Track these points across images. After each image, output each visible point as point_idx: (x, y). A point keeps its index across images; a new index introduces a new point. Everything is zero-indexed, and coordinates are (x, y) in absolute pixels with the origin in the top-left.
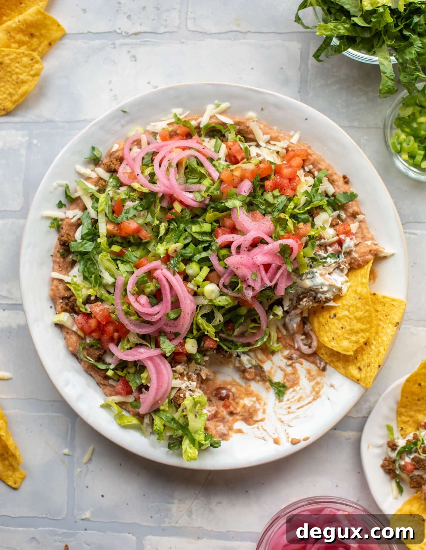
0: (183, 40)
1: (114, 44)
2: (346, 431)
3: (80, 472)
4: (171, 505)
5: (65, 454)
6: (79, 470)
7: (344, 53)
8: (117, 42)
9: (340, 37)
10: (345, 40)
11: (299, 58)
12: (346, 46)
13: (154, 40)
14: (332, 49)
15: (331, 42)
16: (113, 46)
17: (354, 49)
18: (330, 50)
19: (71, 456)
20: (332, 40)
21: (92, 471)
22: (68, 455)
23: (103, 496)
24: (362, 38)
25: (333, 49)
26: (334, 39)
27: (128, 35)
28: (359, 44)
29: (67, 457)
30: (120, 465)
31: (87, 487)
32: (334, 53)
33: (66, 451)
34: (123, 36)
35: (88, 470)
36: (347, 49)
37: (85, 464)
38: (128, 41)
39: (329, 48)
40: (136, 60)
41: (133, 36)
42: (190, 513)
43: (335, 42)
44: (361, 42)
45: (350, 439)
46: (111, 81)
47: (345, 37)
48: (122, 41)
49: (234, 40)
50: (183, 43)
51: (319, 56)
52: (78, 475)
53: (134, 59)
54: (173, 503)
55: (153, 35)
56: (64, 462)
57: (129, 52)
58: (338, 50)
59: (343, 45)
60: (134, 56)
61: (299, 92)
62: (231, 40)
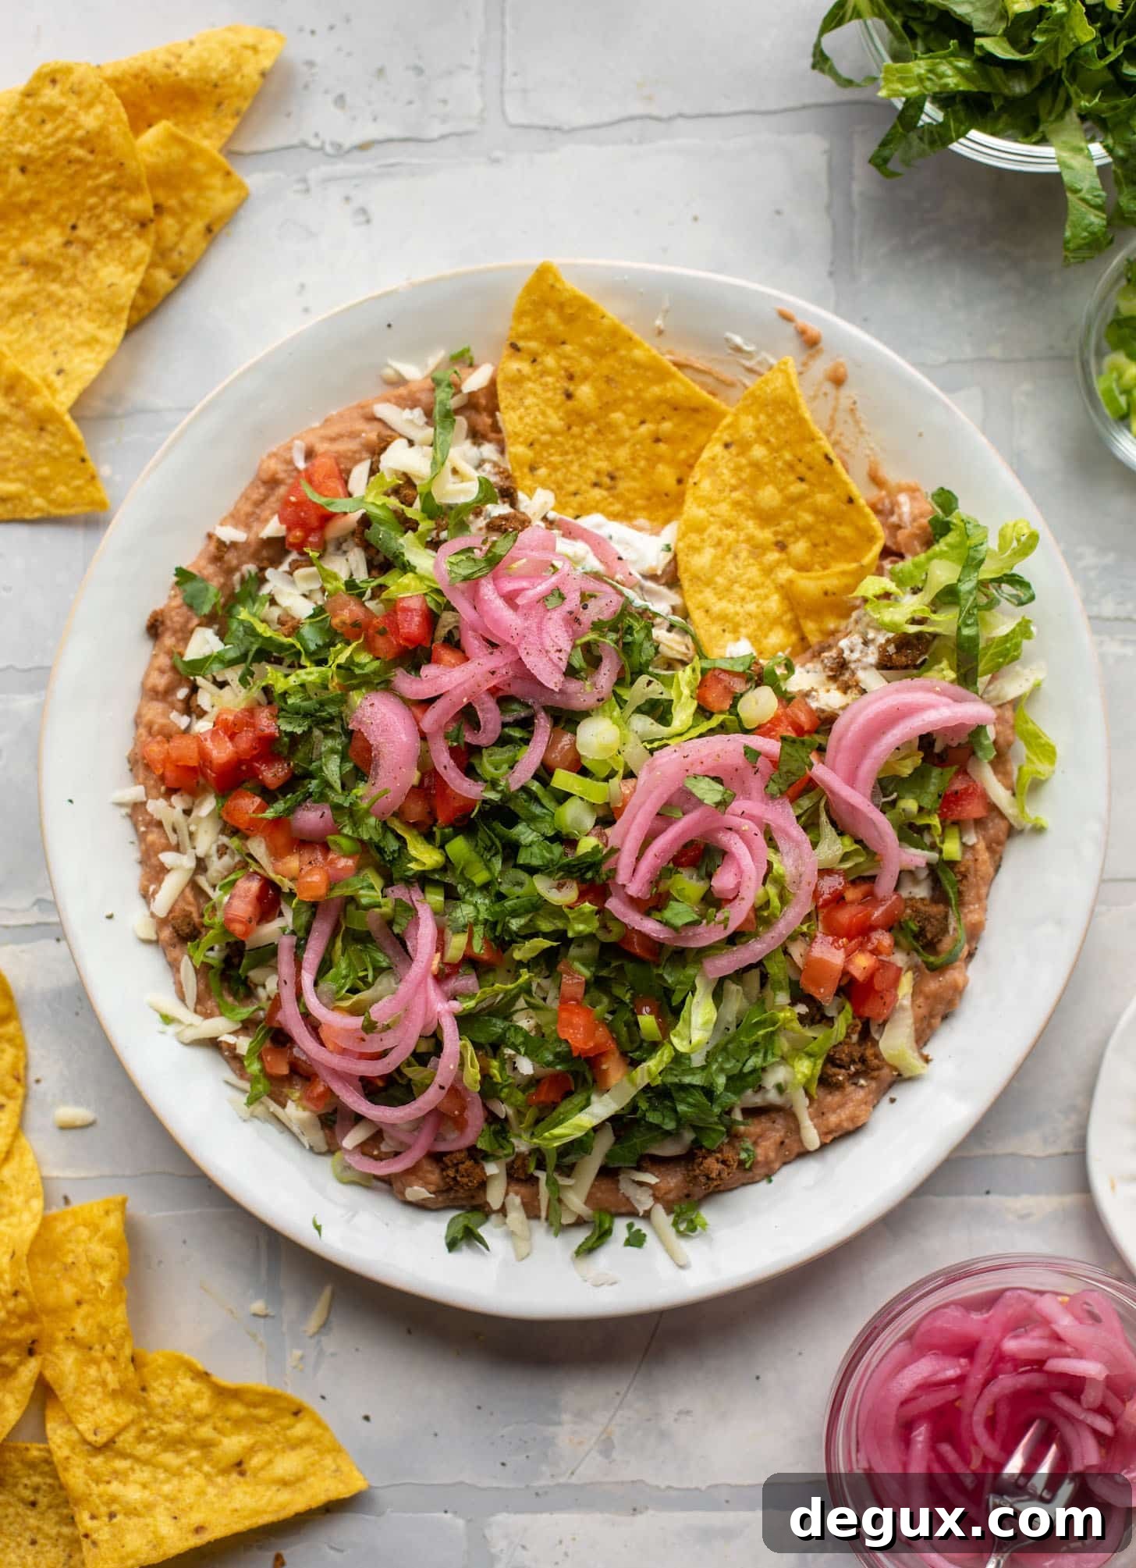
0: (498, 154)
1: (304, 180)
2: (1016, 1194)
3: (302, 1358)
4: (552, 1429)
5: (255, 1315)
6: (298, 1353)
7: (955, 147)
8: (313, 175)
9: (945, 100)
10: (958, 107)
11: (823, 178)
12: (961, 123)
13: (415, 161)
14: (921, 139)
15: (919, 118)
16: (301, 186)
17: (983, 129)
18: (915, 141)
19: (273, 1317)
20: (921, 109)
21: (333, 1355)
22: (265, 1316)
23: (367, 1418)
24: (1006, 98)
25: (926, 139)
26: (928, 107)
27: (341, 152)
28: (997, 118)
29: (262, 1321)
30: (409, 1332)
31: (323, 1397)
32: (926, 147)
33: (258, 1306)
34: (328, 155)
35: (321, 1353)
36: (966, 132)
37: (311, 1337)
38: (341, 167)
39: (913, 136)
40: (368, 221)
41: (356, 154)
42: (607, 1447)
43: (932, 114)
44: (1002, 109)
45: (1029, 1215)
46: (302, 286)
47: (958, 99)
48: (325, 170)
49: (640, 142)
50: (496, 161)
51: (886, 161)
52: (295, 1367)
53: (362, 218)
54: (559, 1423)
55: (412, 146)
56: (254, 1336)
57: (347, 199)
58: (940, 137)
59: (956, 120)
60: (363, 211)
61: (831, 274)
62: (630, 141)
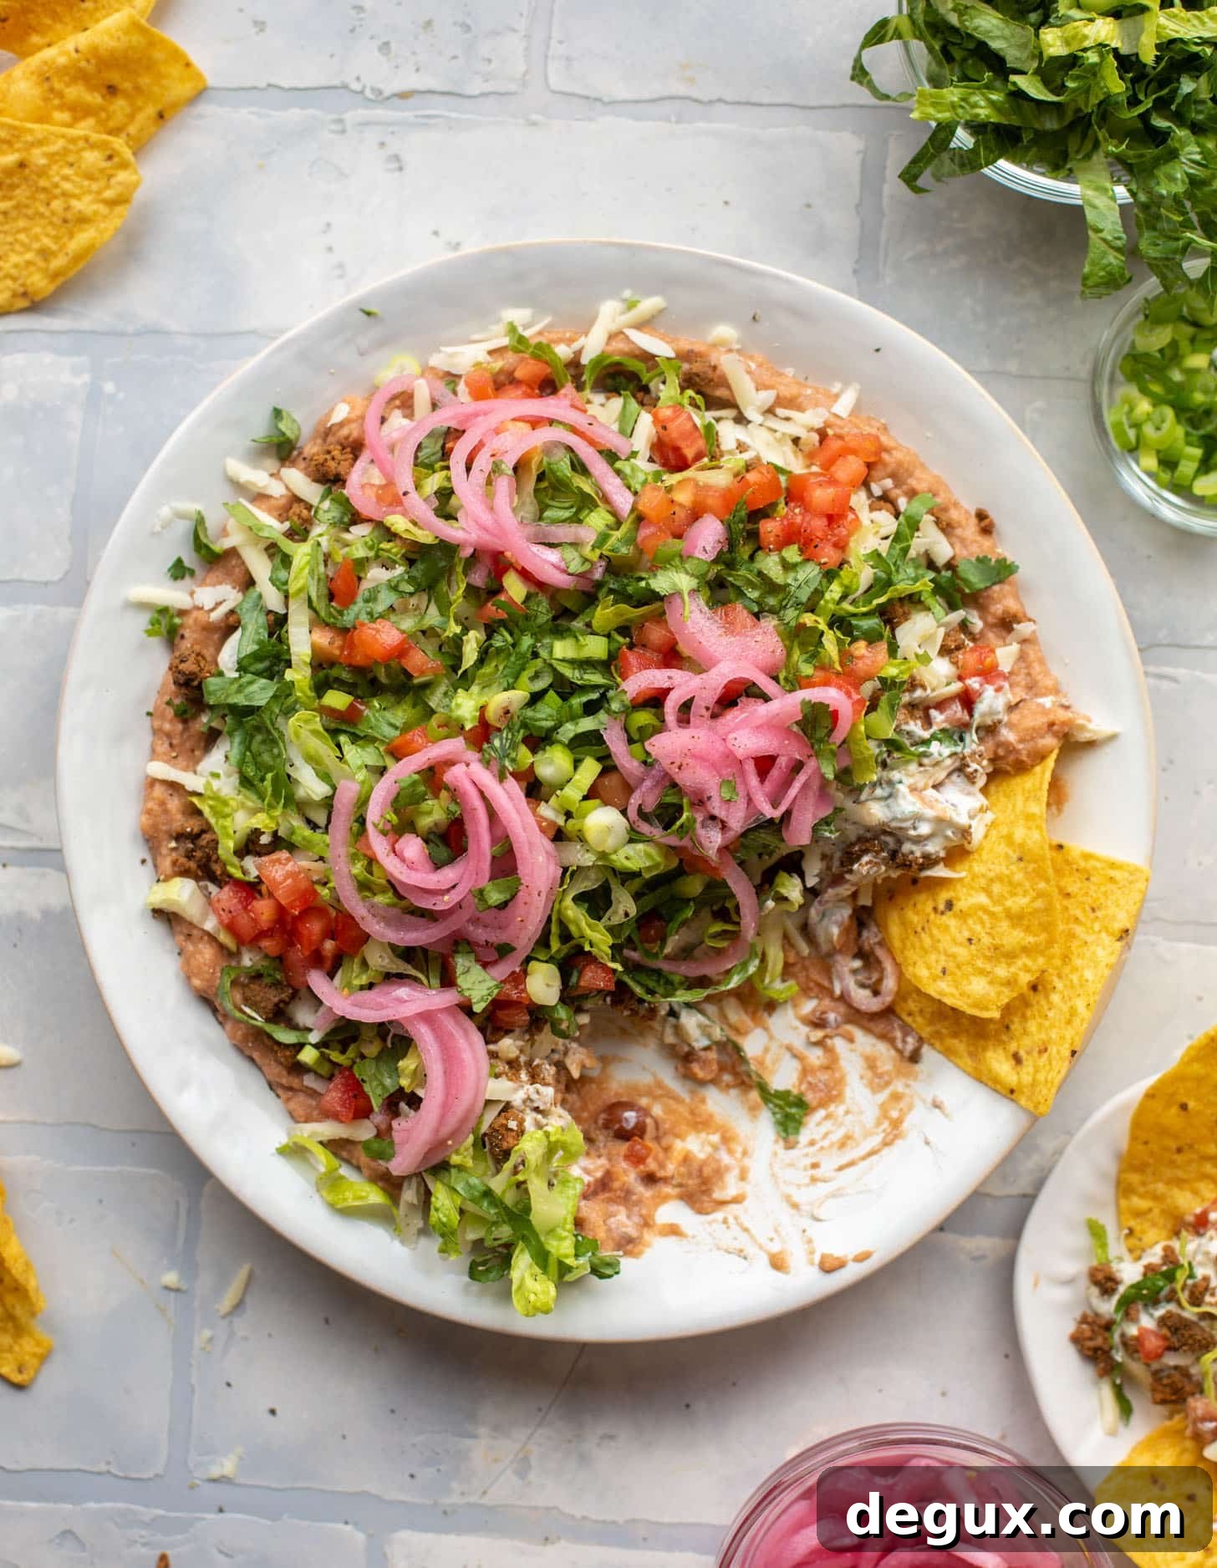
0: (534, 117)
1: (340, 121)
2: (971, 1234)
3: (211, 1340)
4: (469, 1442)
5: (167, 1288)
6: (207, 1333)
7: (986, 171)
8: (351, 117)
9: (977, 128)
10: (990, 136)
11: (856, 178)
12: (992, 151)
13: (454, 115)
14: (952, 160)
15: (951, 140)
16: (338, 127)
17: (1015, 160)
18: (947, 162)
19: (185, 1292)
20: (953, 133)
21: (245, 1338)
22: (178, 1290)
23: (273, 1412)
24: (1036, 132)
25: (956, 161)
26: (960, 132)
27: (380, 98)
28: (1027, 148)
29: (172, 1295)
30: (327, 1321)
31: (229, 1385)
32: (957, 168)
33: (171, 1278)
34: (370, 100)
35: (231, 1335)
36: (995, 161)
37: (224, 1317)
38: (380, 113)
39: (945, 156)
40: (401, 169)
41: (396, 101)
42: (523, 1467)
43: (963, 139)
44: (1033, 142)
45: (982, 1257)
46: (329, 225)
47: (989, 128)
48: (362, 113)
49: (677, 122)
50: (534, 124)
51: (916, 177)
52: (203, 1349)
53: (395, 165)
54: (475, 1436)
55: (450, 99)
56: (163, 1311)
57: (382, 144)
58: (969, 162)
59: (986, 148)
60: (397, 158)
61: (855, 272)
62: (669, 121)
